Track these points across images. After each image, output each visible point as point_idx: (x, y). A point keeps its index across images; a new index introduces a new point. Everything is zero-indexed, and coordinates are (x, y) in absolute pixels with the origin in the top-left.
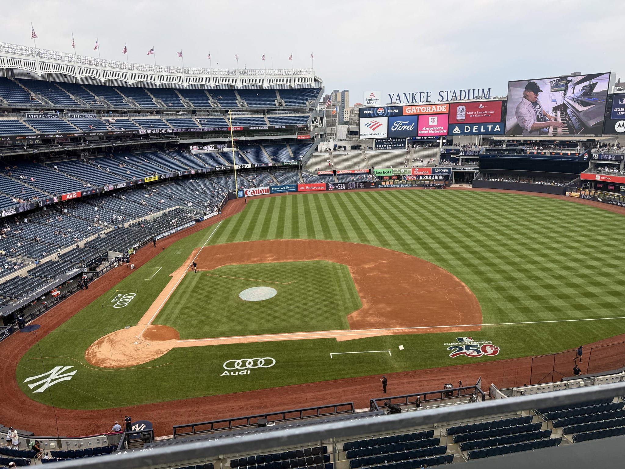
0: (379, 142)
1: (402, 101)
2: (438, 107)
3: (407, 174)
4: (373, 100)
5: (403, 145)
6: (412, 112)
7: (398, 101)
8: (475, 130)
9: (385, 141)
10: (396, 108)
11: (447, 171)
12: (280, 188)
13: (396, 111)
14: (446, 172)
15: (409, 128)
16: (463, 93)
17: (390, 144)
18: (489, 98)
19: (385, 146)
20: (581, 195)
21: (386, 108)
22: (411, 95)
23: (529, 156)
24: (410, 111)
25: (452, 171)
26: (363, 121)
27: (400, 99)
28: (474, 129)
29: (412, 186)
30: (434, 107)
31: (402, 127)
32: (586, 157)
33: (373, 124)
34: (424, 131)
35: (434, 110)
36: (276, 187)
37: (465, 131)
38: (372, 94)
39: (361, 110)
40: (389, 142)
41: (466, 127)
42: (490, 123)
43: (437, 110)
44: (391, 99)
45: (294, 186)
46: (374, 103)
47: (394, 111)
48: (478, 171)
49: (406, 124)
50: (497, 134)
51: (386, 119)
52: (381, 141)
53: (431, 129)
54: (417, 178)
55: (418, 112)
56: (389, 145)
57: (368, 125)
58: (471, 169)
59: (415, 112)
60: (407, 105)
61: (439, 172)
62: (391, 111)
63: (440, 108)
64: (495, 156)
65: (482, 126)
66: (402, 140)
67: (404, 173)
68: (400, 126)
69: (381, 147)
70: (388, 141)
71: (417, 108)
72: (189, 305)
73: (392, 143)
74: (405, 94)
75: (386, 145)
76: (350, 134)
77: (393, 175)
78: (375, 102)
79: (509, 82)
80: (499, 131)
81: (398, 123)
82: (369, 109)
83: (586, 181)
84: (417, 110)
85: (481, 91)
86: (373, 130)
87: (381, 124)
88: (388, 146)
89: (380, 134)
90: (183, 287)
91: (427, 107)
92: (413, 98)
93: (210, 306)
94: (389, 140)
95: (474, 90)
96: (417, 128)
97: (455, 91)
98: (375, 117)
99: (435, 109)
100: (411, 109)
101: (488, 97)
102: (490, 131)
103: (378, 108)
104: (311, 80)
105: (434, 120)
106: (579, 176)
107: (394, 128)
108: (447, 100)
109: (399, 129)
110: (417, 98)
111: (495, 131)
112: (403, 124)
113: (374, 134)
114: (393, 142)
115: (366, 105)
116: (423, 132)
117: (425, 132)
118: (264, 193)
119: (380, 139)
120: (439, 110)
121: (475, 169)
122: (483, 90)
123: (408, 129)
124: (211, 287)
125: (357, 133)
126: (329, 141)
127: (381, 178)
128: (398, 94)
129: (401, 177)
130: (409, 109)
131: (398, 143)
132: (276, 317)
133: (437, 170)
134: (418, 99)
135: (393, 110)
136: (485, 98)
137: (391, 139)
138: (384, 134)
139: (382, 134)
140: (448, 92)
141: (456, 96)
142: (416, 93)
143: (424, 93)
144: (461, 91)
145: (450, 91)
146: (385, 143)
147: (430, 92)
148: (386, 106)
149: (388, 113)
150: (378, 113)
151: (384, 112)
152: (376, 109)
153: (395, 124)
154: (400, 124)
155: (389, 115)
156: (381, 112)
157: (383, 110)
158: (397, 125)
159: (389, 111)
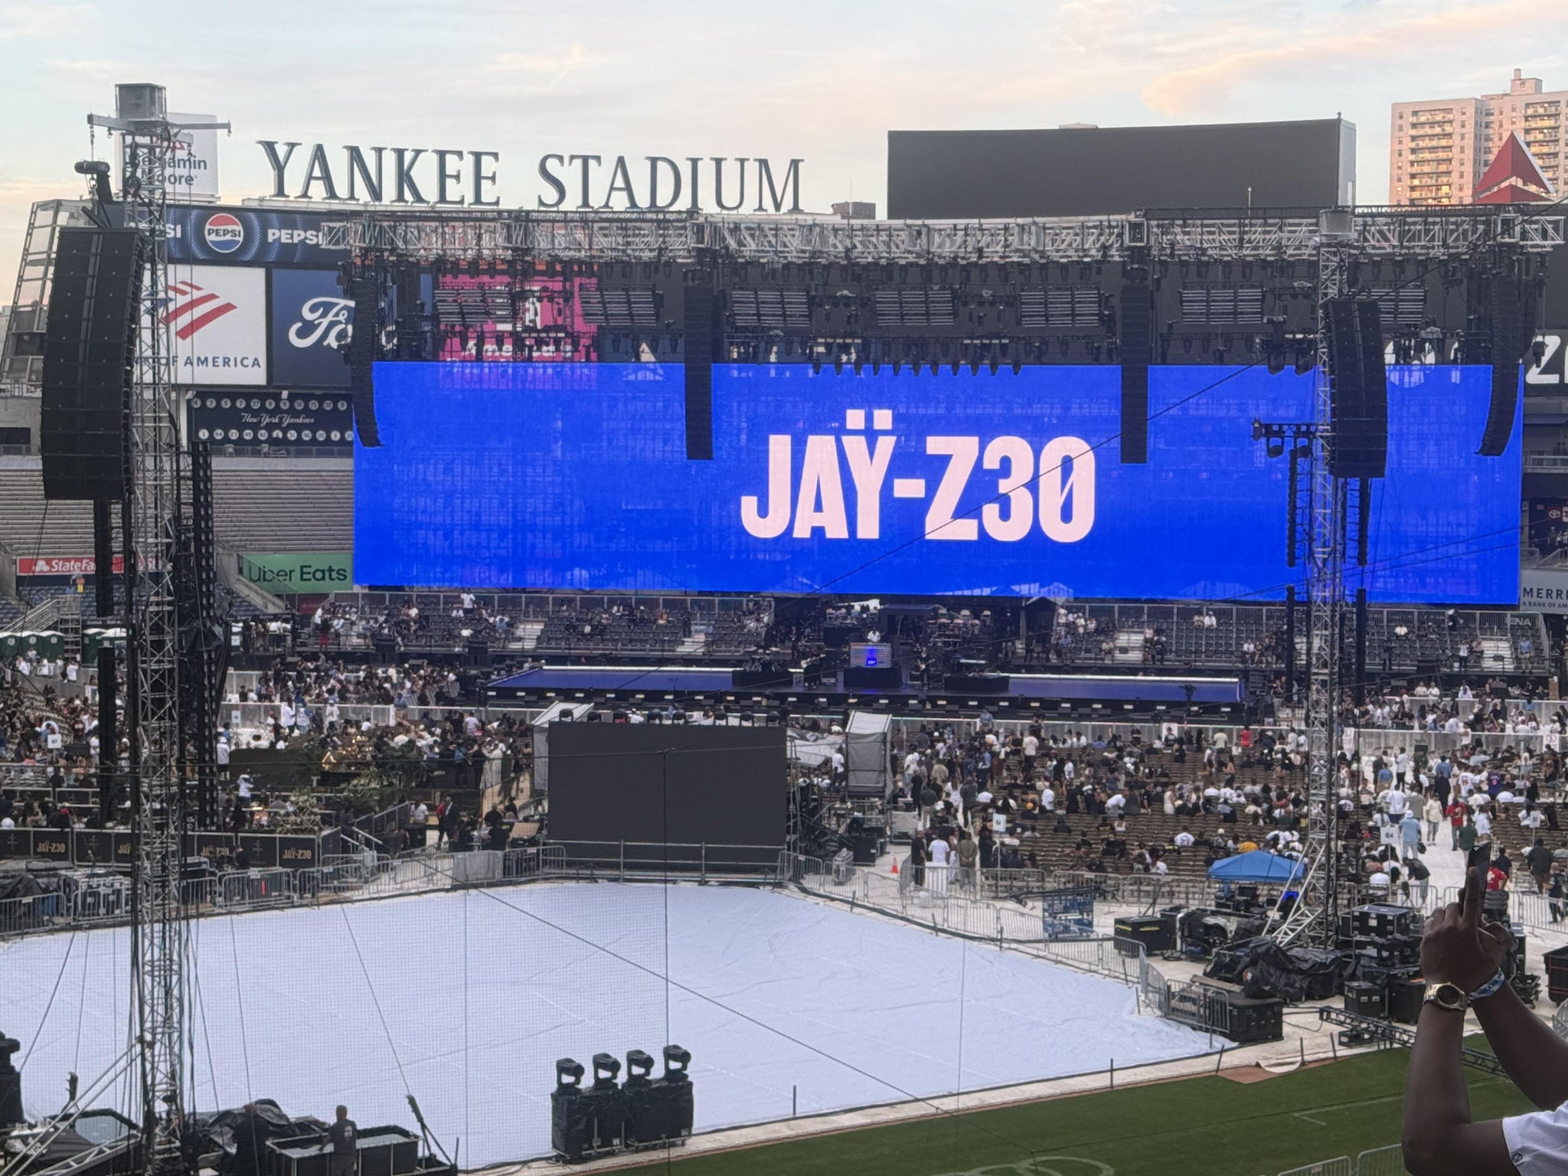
0: (214, 412)
1: (342, 190)
4: (175, 164)
5: (350, 436)
7: (318, 190)
9: (248, 409)
10: (311, 219)
13: (315, 237)
16: (664, 172)
17: (278, 426)
18: (795, 208)
19: (249, 435)
21: (252, 216)
22: (389, 161)
27: (327, 178)
40: (272, 414)
44: (279, 168)
46: (177, 179)
47: (298, 235)
51: (258, 275)
52: (226, 404)
56: (270, 428)
60: (371, 209)
62: (285, 235)
66: (342, 406)
68: (334, 323)
69: (226, 440)
70: (263, 408)
73: (288, 420)
74: (355, 154)
75: (255, 428)
78: (190, 179)
79: (892, 135)
81: (328, 307)
86: (185, 333)
87: (228, 307)
88: (263, 435)
89: (226, 361)
92: (404, 177)
95: (718, 162)
97: (621, 161)
98: (190, 260)
101: (787, 204)
103: (210, 210)
107: (301, 334)
108: (585, 203)
109: (331, 340)
113: (189, 361)
114: (293, 412)
119: (221, 391)
122: (763, 163)
128: (320, 147)
131: (325, 421)
135: (296, 233)
136: (778, 206)
137: (285, 394)
138: (245, 362)
139: (232, 363)
140: (585, 160)
141: (628, 188)
142: (418, 152)
143: (460, 154)
144: (654, 161)
145: (598, 158)
146: (249, 419)
147: (495, 155)
148: (254, 205)
149: (265, 245)
150: (211, 238)
151: (241, 239)
152: (194, 213)
153: (313, 309)
154: (337, 315)
155: (272, 257)
156: (228, 237)
157: (239, 228)
158: (324, 315)
159: (272, 235)
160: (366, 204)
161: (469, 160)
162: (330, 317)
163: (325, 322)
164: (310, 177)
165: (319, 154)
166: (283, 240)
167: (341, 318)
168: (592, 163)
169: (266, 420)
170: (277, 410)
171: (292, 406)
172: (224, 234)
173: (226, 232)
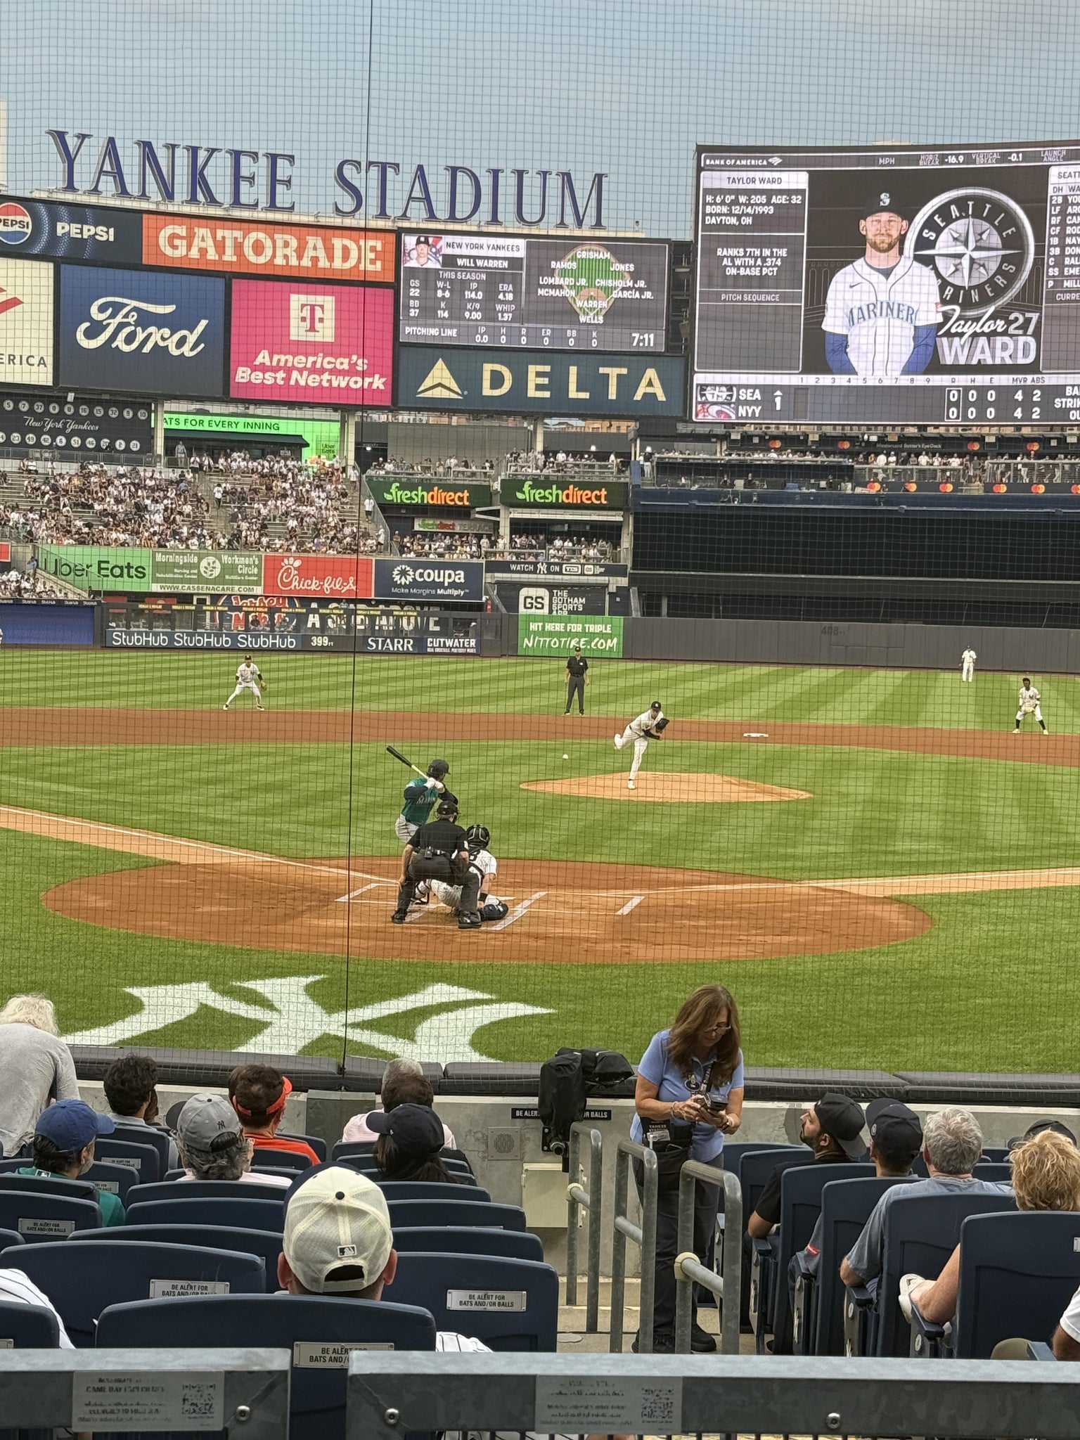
1: (133, 187)
2: (338, 243)
3: (237, 589)
5: (135, 445)
6: (194, 253)
7: (108, 184)
8: (539, 387)
9: (31, 412)
10: (102, 215)
11: (460, 577)
13: (105, 234)
14: (453, 585)
15: (181, 343)
16: (464, 183)
17: (62, 432)
18: (598, 224)
19: (31, 439)
21: (42, 209)
22: (182, 158)
23: (888, 501)
24: (182, 244)
25: (488, 578)
27: (118, 175)
28: (532, 381)
29: (305, 647)
30: (314, 242)
31: (141, 336)
34: (263, 368)
35: (315, 260)
37: (487, 391)
40: (56, 418)
41: (488, 368)
42: (611, 357)
43: (331, 258)
44: (70, 160)
47: (88, 231)
48: (624, 582)
49: (160, 321)
50: (650, 414)
51: (45, 271)
52: (8, 405)
53: (300, 361)
55: (229, 256)
56: (54, 433)
58: (589, 569)
59: (212, 255)
60: (162, 208)
61: (415, 583)
62: (74, 230)
63: (346, 250)
64: (715, 497)
65: (573, 370)
66: (128, 414)
67: (220, 580)
68: (122, 325)
69: (9, 443)
71: (220, 233)
73: (72, 426)
74: (147, 147)
75: (39, 432)
77: (156, 588)
79: (701, 149)
80: (661, 397)
81: (118, 308)
84: (220, 247)
85: (554, 183)
87: (14, 302)
88: (46, 440)
89: (11, 360)
91: (279, 239)
92: (198, 179)
95: (520, 174)
96: (221, 350)
97: (420, 168)
99: (321, 253)
100: (190, 238)
101: (590, 220)
102: (612, 395)
105: (318, 313)
107: (90, 334)
108: (383, 214)
109: (120, 343)
110: (218, 175)
111: (638, 397)
112: (145, 319)
114: (77, 418)
116: (257, 378)
117: (269, 378)
119: (6, 391)
120: (346, 257)
121: (611, 571)
122: (566, 177)
123: (175, 352)
128: (111, 141)
129: (202, 602)
130: (173, 236)
131: (109, 428)
133: (403, 573)
134: (222, 191)
135: (86, 227)
136: (580, 223)
137: (71, 397)
138: (31, 361)
139: (17, 360)
140: (384, 167)
141: (427, 199)
142: (212, 151)
143: (254, 156)
144: (454, 171)
145: (396, 166)
146: (32, 422)
147: (291, 158)
148: (44, 195)
149: (54, 239)
151: (29, 231)
153: (102, 309)
154: (126, 316)
155: (61, 252)
156: (16, 228)
157: (28, 219)
158: (113, 316)
159: (61, 228)
160: (157, 203)
161: (263, 161)
162: (119, 319)
163: (114, 323)
164: (101, 172)
165: (111, 148)
166: (73, 235)
167: (131, 320)
168: (390, 172)
169: (49, 425)
170: (61, 415)
171: (76, 411)
172: (11, 224)
173: (13, 223)
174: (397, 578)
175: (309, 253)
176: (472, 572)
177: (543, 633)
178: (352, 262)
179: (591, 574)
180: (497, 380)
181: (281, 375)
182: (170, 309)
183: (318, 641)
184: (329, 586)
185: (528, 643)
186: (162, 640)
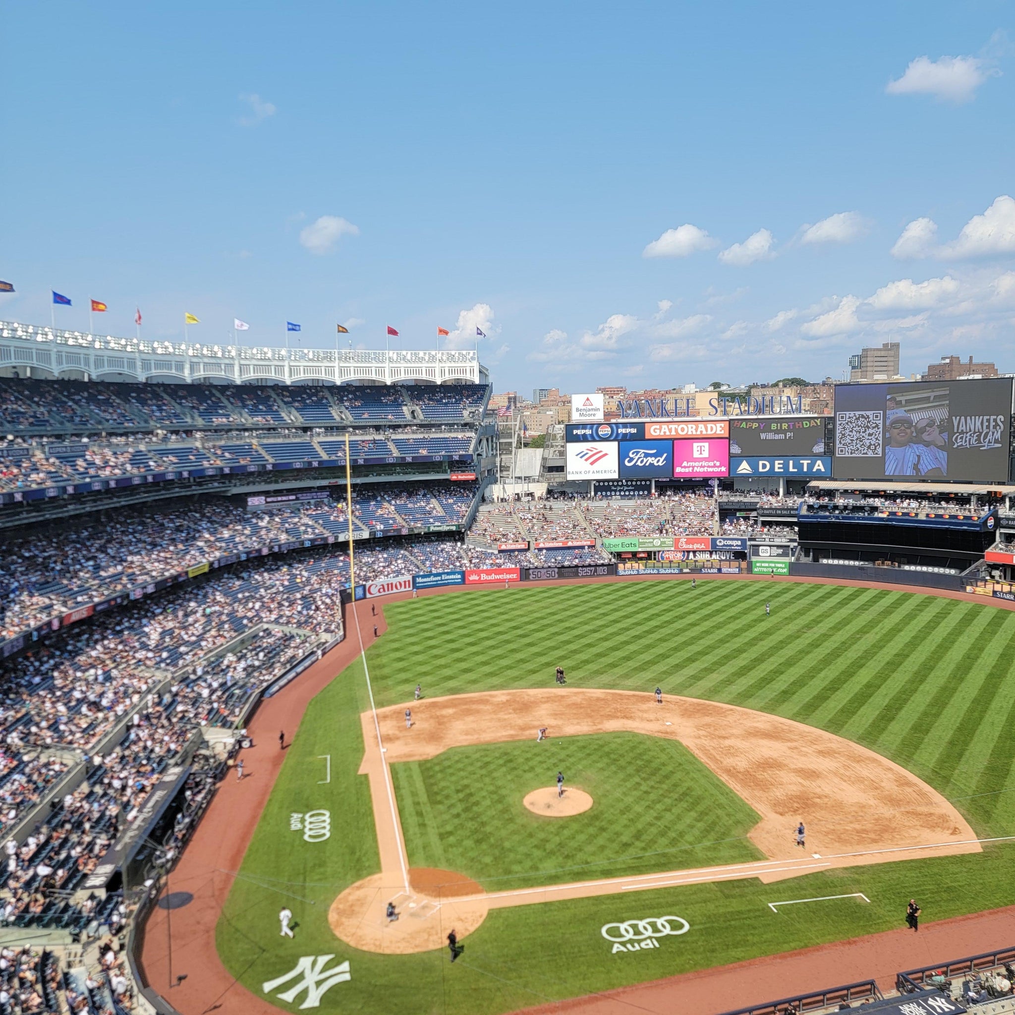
0: (604, 487)
2: (709, 425)
3: (666, 549)
4: (589, 410)
5: (646, 493)
6: (662, 433)
9: (613, 485)
10: (632, 425)
11: (739, 543)
12: (432, 578)
13: (634, 431)
15: (658, 461)
17: (623, 490)
18: (800, 412)
19: (613, 493)
20: (995, 592)
22: (658, 404)
23: (888, 520)
24: (658, 431)
25: (749, 543)
26: (573, 448)
29: (681, 572)
30: (701, 426)
31: (645, 460)
32: (991, 522)
33: (591, 453)
34: (685, 467)
36: (423, 577)
37: (761, 470)
38: (588, 399)
39: (570, 428)
40: (621, 486)
42: (805, 457)
43: (707, 430)
44: (623, 409)
45: (459, 573)
46: (591, 415)
47: (628, 430)
48: (796, 544)
49: (651, 455)
50: (820, 477)
51: (616, 443)
52: (606, 484)
53: (697, 464)
54: (684, 556)
55: (673, 433)
56: (620, 491)
57: (581, 454)
58: (784, 540)
59: (668, 433)
60: (652, 420)
61: (724, 545)
64: (826, 517)
65: (791, 462)
66: (643, 483)
67: (660, 546)
68: (639, 458)
69: (606, 495)
70: (618, 485)
72: (449, 828)
75: (615, 491)
76: (549, 471)
77: (640, 550)
78: (594, 415)
80: (823, 470)
81: (638, 453)
82: (584, 426)
83: (995, 567)
84: (670, 430)
86: (592, 463)
87: (606, 454)
88: (618, 493)
90: (405, 792)
91: (690, 426)
92: (663, 409)
93: (488, 829)
94: (620, 483)
96: (671, 463)
98: (594, 440)
99: (703, 429)
100: (660, 429)
101: (798, 411)
102: (805, 469)
103: (600, 425)
104: (472, 371)
105: (703, 448)
106: (983, 557)
107: (629, 462)
108: (725, 414)
109: (639, 463)
111: (814, 470)
112: (647, 455)
114: (627, 486)
115: (576, 418)
116: (683, 470)
117: (687, 470)
118: (403, 589)
119: (604, 481)
121: (791, 540)
122: (788, 398)
123: (656, 464)
124: (458, 791)
125: (561, 469)
126: (505, 483)
127: (619, 555)
129: (655, 553)
131: (637, 488)
132: (626, 845)
133: (720, 542)
136: (793, 412)
137: (625, 481)
141: (740, 408)
142: (668, 401)
143: (682, 400)
146: (613, 488)
147: (694, 400)
148: (615, 421)
149: (618, 434)
150: (600, 433)
151: (610, 433)
152: (595, 426)
153: (633, 453)
154: (640, 455)
155: (620, 438)
157: (609, 429)
158: (636, 455)
159: (620, 431)
161: (685, 401)
163: (637, 457)
167: (642, 456)
169: (619, 488)
171: (627, 484)
172: (605, 431)
174: (718, 543)
175: (699, 430)
176: (744, 541)
177: (761, 567)
178: (714, 431)
179: (784, 542)
180: (764, 466)
181: (691, 469)
182: (654, 451)
183: (685, 570)
184: (696, 547)
185: (756, 570)
186: (635, 572)
